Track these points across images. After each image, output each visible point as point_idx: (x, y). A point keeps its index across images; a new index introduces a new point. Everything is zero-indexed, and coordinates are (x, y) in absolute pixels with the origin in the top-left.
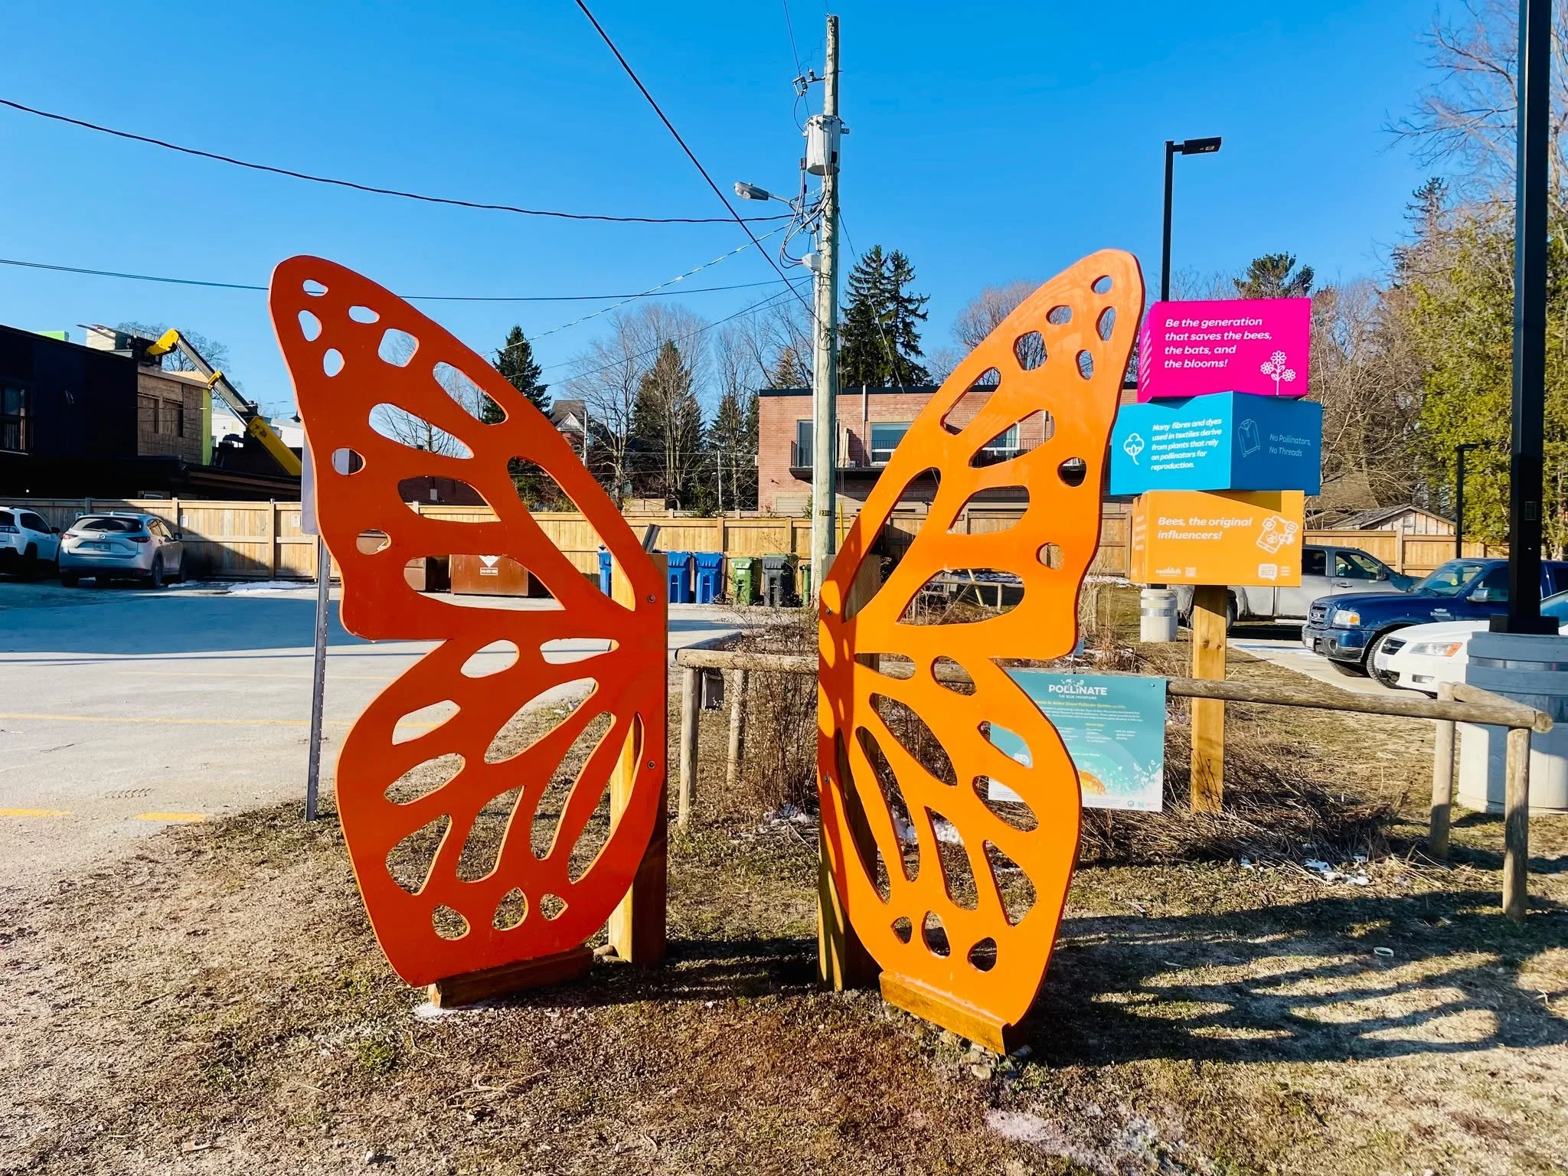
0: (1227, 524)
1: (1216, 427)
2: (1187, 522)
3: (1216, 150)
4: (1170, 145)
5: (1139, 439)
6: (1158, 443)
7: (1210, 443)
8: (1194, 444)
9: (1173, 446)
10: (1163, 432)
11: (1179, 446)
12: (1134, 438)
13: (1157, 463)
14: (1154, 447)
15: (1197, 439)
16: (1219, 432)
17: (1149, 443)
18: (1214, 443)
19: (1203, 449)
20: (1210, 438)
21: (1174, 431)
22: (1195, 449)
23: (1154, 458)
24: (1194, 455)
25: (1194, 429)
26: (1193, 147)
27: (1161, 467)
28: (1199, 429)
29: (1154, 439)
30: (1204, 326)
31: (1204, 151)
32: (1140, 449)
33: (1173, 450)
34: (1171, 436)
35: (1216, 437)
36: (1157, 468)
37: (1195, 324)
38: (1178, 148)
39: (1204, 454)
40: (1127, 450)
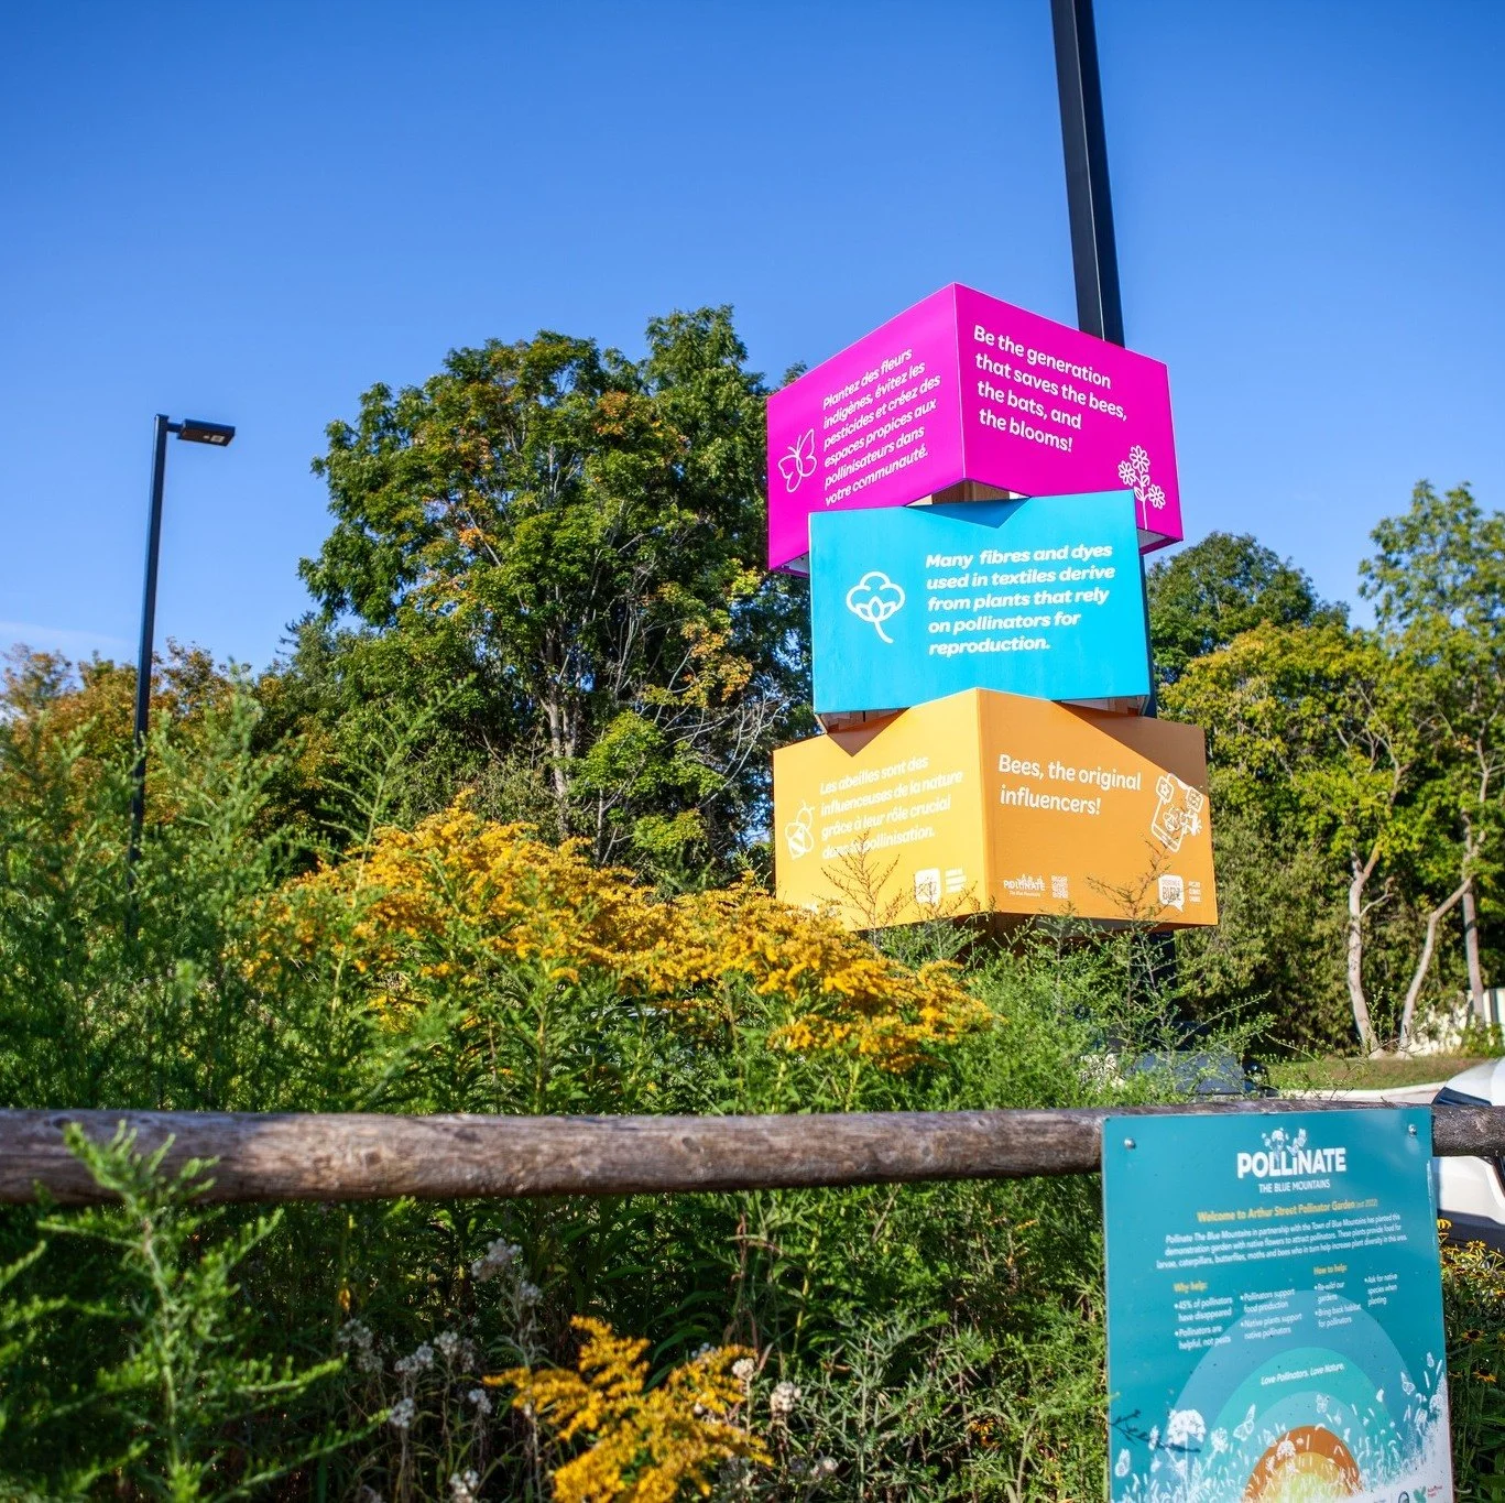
0: (1109, 781)
1: (1101, 563)
2: (1044, 769)
3: (225, 443)
4: (163, 419)
5: (888, 584)
6: (943, 594)
7: (1087, 596)
8: (1041, 598)
9: (988, 602)
10: (956, 572)
11: (1001, 602)
12: (878, 582)
13: (944, 638)
14: (933, 603)
15: (1053, 588)
16: (1109, 573)
17: (917, 594)
18: (1100, 596)
19: (1068, 609)
20: (1089, 584)
21: (988, 570)
22: (1048, 609)
23: (936, 627)
24: (1046, 621)
25: (1043, 566)
26: (197, 431)
27: (960, 648)
28: (1057, 566)
29: (932, 585)
30: (1032, 361)
31: (208, 442)
32: (894, 607)
33: (984, 612)
34: (979, 580)
35: (1103, 584)
36: (946, 650)
37: (1018, 350)
38: (174, 428)
39: (1074, 619)
40: (857, 610)
